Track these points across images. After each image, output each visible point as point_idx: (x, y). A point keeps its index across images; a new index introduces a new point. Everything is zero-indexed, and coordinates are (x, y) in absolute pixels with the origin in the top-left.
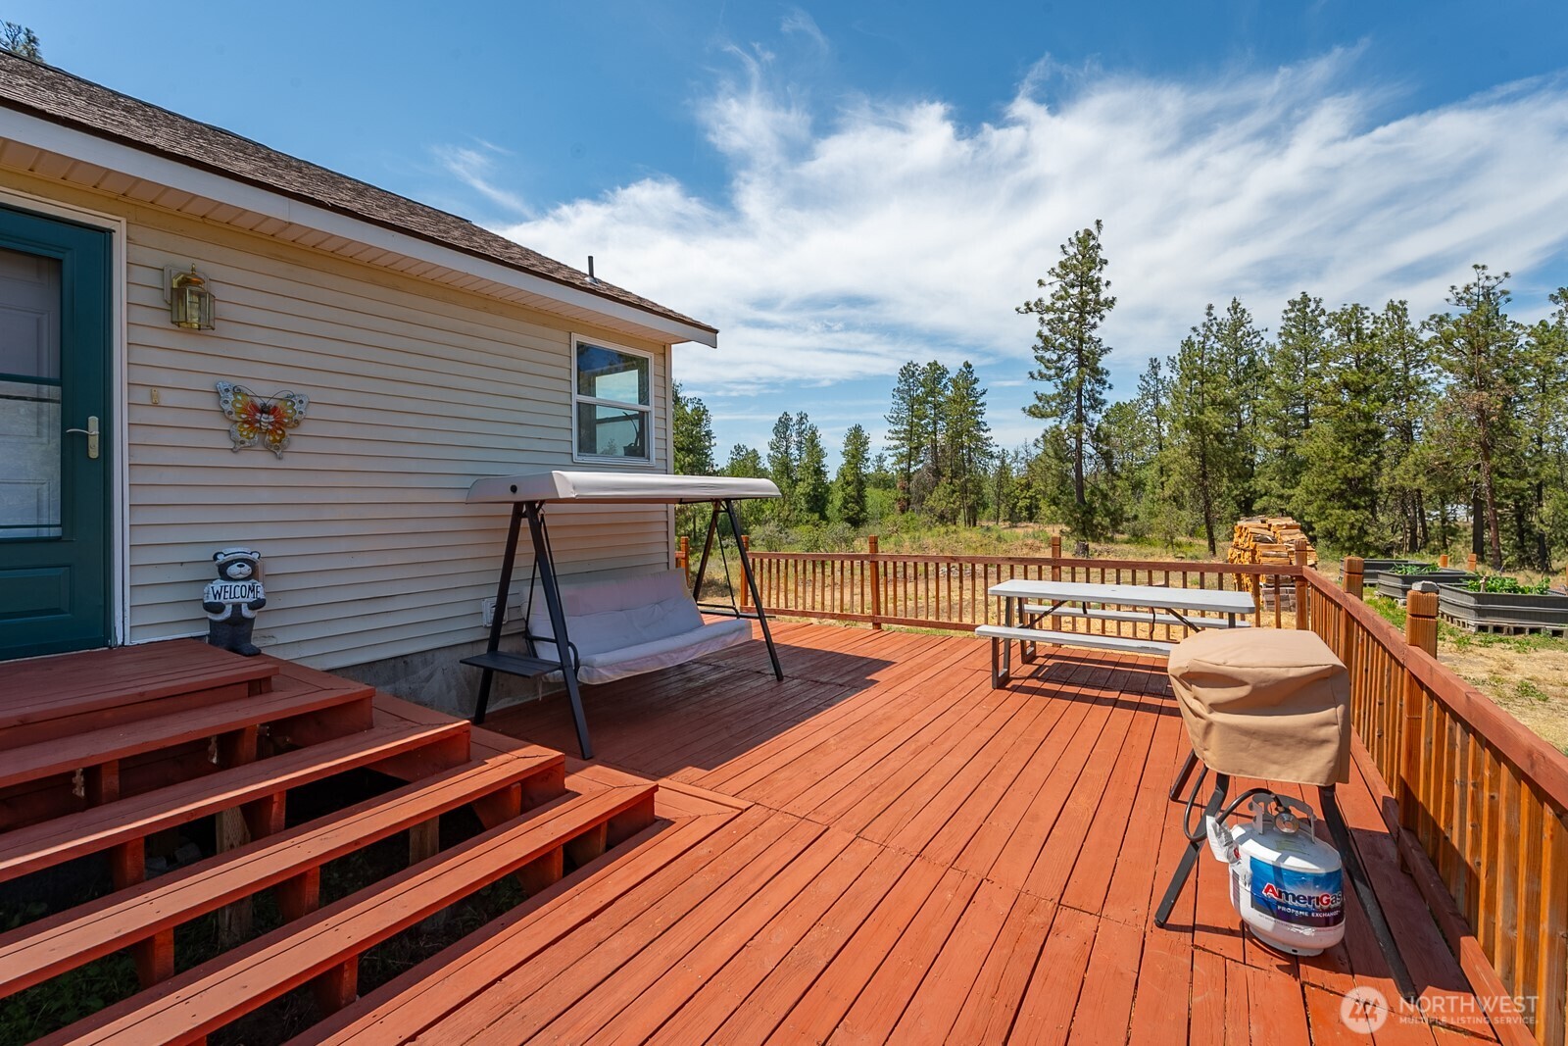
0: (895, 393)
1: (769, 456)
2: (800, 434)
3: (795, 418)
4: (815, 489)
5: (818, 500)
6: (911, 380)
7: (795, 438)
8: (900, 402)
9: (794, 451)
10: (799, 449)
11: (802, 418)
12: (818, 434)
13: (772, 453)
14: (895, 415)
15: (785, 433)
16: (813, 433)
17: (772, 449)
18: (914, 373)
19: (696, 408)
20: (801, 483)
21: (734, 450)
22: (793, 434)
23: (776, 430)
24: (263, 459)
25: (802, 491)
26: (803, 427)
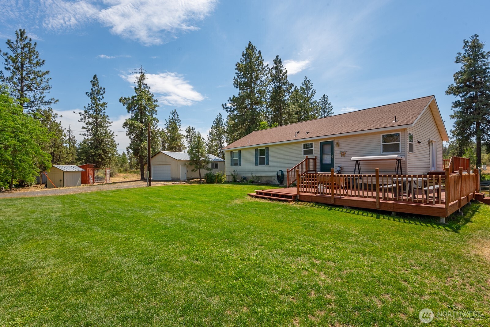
24: (343, 157)
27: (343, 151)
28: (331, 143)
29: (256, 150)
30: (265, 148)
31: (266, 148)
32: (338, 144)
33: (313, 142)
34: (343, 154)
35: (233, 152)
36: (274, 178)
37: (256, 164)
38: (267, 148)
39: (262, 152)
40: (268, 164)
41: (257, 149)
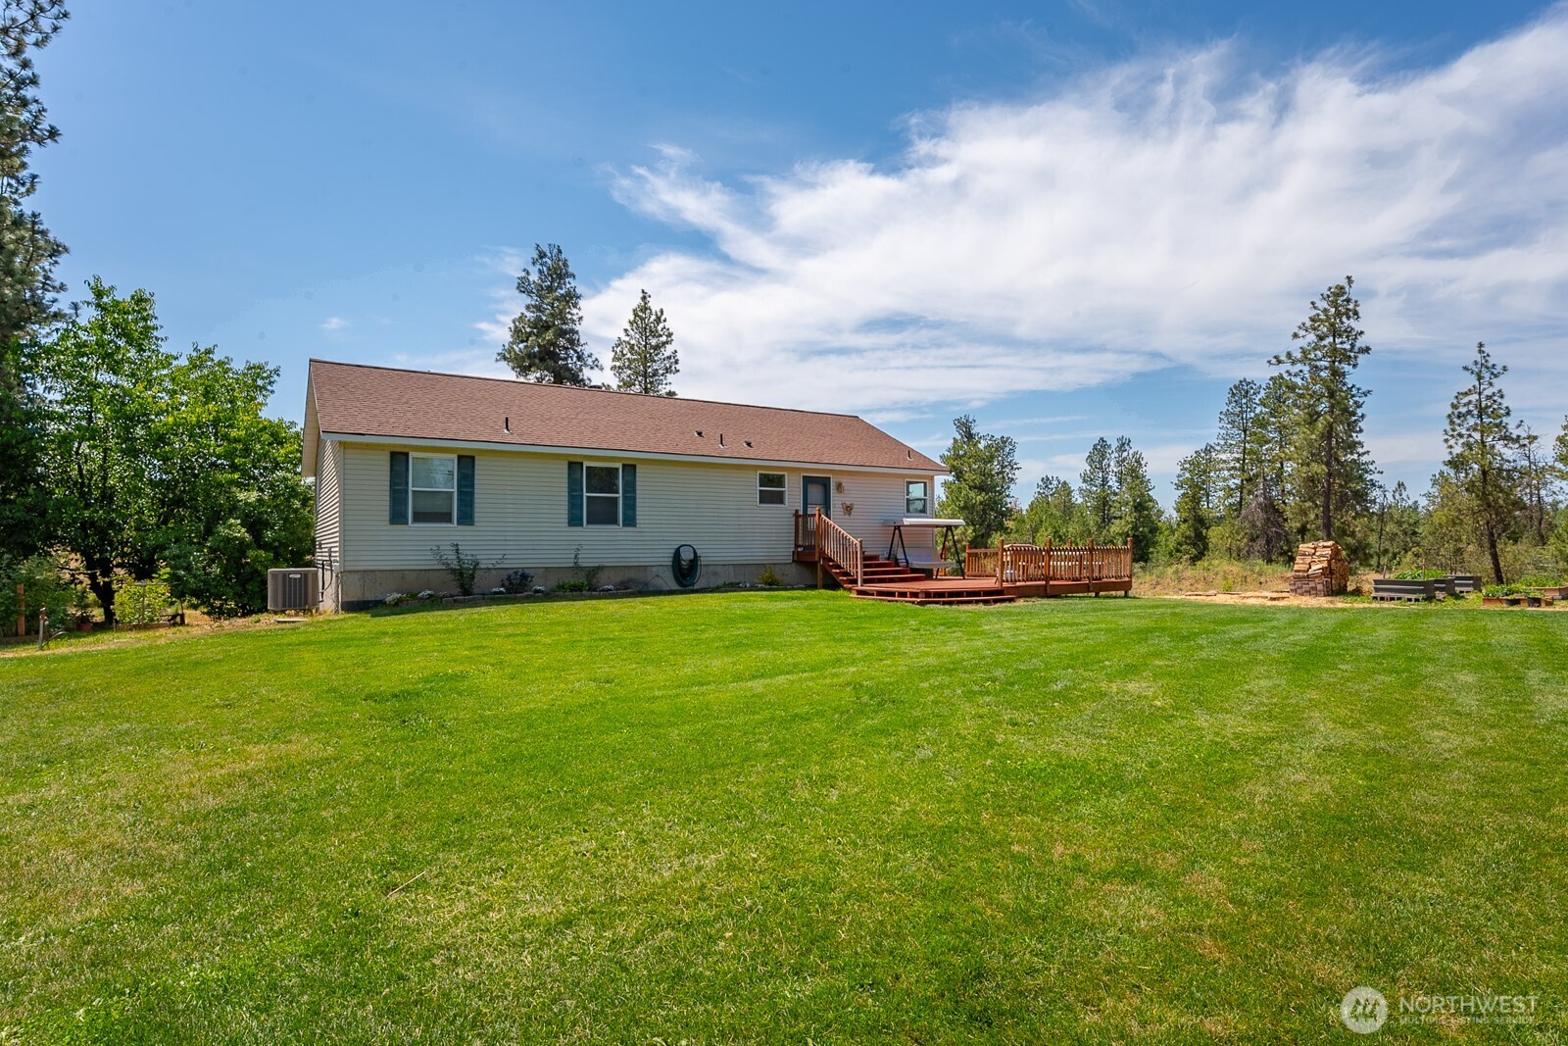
0: (1222, 417)
1: (1080, 489)
2: (1120, 463)
3: (1115, 445)
4: (1135, 528)
5: (1140, 541)
6: (1244, 401)
7: (1113, 467)
8: (1229, 426)
9: (1113, 482)
10: (1120, 481)
11: (1124, 444)
12: (1143, 463)
13: (1084, 486)
14: (1222, 442)
15: (1100, 462)
16: (1138, 461)
17: (1085, 481)
18: (1247, 392)
19: (989, 446)
20: (1118, 521)
21: (1041, 483)
22: (1112, 464)
23: (1090, 459)
24: (847, 516)
25: (1118, 530)
26: (1125, 454)
27: (848, 503)
28: (825, 483)
29: (574, 466)
30: (619, 465)
31: (624, 466)
32: (839, 486)
33: (786, 473)
34: (848, 509)
35: (412, 455)
36: (654, 569)
37: (574, 520)
38: (630, 468)
39: (603, 478)
40: (630, 521)
41: (581, 464)
